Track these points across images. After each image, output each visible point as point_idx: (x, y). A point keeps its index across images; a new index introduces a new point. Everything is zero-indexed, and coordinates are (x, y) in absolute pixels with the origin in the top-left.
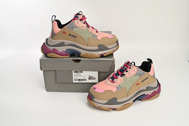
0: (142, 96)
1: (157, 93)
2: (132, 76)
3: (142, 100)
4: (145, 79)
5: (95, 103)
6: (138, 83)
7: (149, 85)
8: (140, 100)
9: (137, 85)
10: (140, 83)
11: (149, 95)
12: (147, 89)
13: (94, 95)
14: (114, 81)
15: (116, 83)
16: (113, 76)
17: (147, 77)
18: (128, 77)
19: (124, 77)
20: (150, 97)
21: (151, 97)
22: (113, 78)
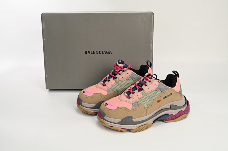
0: (164, 116)
1: (184, 113)
2: (152, 91)
3: (165, 121)
4: (168, 96)
5: (106, 121)
6: (160, 100)
7: (173, 103)
8: (163, 121)
9: (158, 102)
10: (162, 100)
11: (174, 115)
12: (171, 108)
13: (105, 112)
14: (130, 96)
15: (132, 99)
16: (129, 90)
17: (171, 93)
18: (147, 93)
19: (142, 92)
20: (174, 117)
21: (176, 118)
22: (129, 93)
